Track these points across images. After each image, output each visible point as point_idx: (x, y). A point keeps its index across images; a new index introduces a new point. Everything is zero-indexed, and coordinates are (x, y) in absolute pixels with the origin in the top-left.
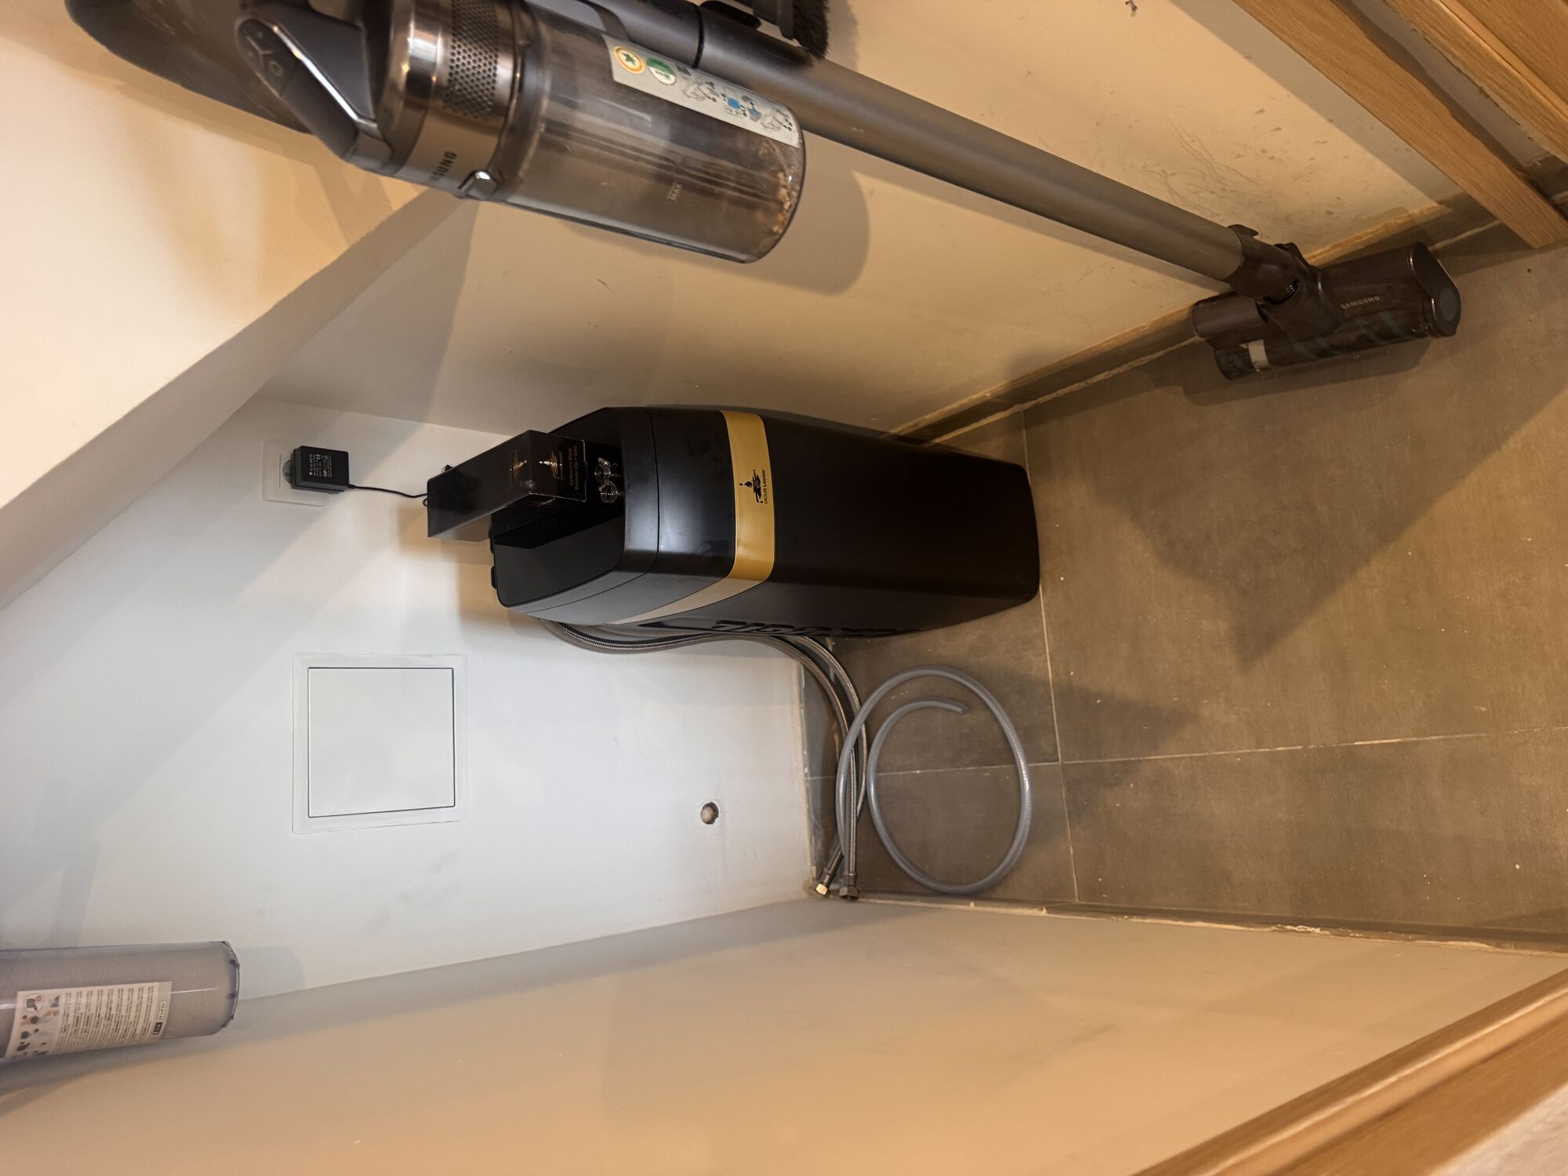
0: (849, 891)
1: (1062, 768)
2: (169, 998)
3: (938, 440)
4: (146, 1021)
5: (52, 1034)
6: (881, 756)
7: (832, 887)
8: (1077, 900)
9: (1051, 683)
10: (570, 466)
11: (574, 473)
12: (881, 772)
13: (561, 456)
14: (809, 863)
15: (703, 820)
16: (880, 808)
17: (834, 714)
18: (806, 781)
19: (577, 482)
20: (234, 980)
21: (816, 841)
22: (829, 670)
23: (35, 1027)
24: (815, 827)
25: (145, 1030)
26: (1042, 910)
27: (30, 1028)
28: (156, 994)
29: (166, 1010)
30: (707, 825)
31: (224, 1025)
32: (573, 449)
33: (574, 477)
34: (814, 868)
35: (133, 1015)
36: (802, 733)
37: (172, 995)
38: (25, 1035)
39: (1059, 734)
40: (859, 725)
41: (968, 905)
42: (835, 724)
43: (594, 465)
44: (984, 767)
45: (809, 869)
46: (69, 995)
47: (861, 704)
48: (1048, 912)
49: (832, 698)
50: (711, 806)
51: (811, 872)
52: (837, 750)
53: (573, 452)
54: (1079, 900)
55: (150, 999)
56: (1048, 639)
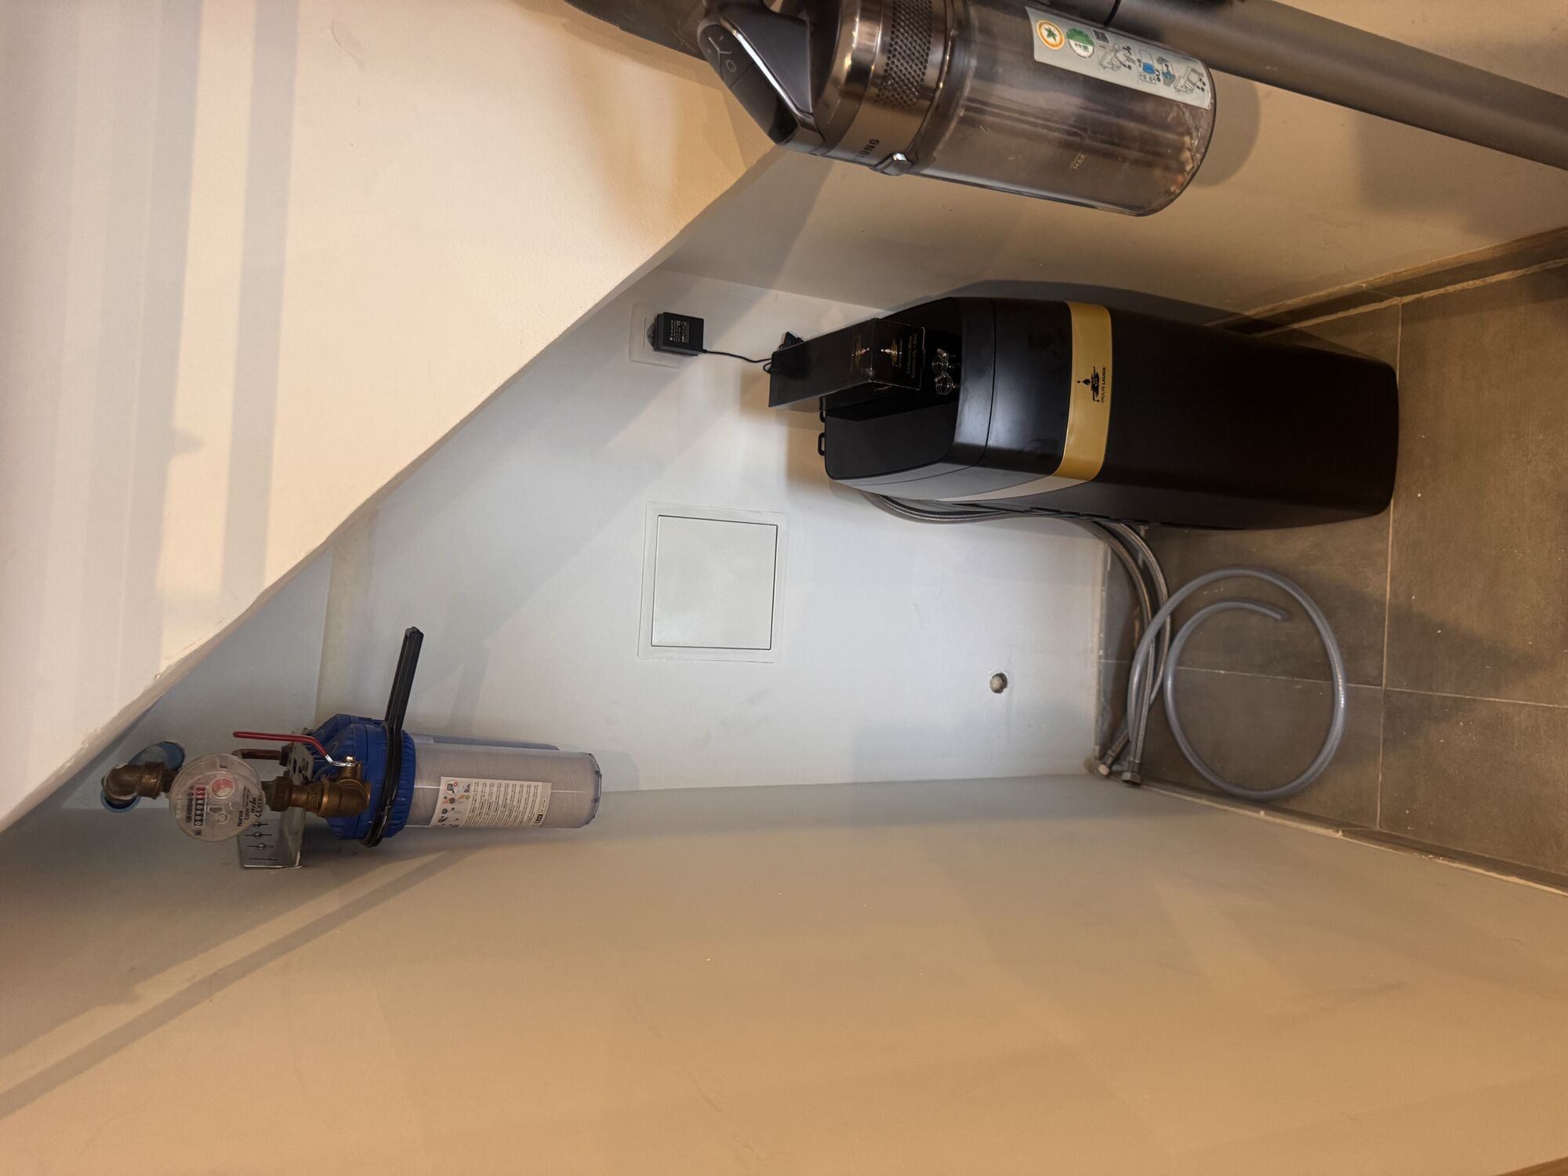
0: (1132, 777)
1: (1385, 694)
2: (549, 794)
3: (1296, 326)
4: (532, 812)
5: (463, 812)
6: (1183, 650)
7: (1115, 768)
8: (1378, 827)
9: (1387, 605)
10: (909, 354)
11: (912, 361)
12: (1182, 666)
13: (901, 345)
14: (1093, 742)
15: (992, 688)
16: (1176, 701)
17: (1137, 601)
18: (1099, 663)
19: (914, 370)
20: (597, 787)
21: (1103, 724)
22: (1138, 555)
23: (451, 806)
24: (1104, 708)
25: (530, 819)
26: (1338, 832)
27: (449, 806)
28: (539, 790)
29: (547, 804)
30: (996, 694)
31: (587, 823)
32: (913, 337)
33: (911, 365)
34: (1097, 748)
35: (522, 805)
36: (1101, 615)
37: (552, 793)
38: (445, 811)
39: (1388, 657)
40: (1164, 616)
41: (1258, 813)
42: (1138, 608)
43: (932, 355)
44: (1297, 679)
45: (1091, 747)
46: (477, 784)
47: (1169, 596)
48: (1344, 836)
49: (1138, 586)
50: (1002, 677)
51: (1094, 749)
52: (1136, 636)
53: (913, 340)
54: (1380, 827)
55: (535, 795)
56: (1392, 556)
